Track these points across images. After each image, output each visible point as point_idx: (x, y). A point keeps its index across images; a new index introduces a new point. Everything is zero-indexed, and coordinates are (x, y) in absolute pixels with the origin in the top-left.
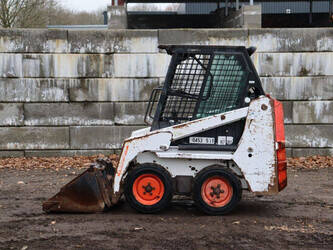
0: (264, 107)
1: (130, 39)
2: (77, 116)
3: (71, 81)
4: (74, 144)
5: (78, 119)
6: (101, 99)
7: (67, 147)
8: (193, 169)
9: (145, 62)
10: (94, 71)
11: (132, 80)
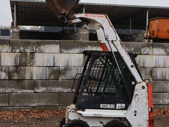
0: (143, 87)
1: (44, 45)
2: (13, 87)
3: (11, 68)
4: (11, 103)
5: (14, 89)
6: (27, 78)
7: (7, 105)
8: (101, 123)
9: (52, 58)
10: (24, 63)
11: (45, 68)
